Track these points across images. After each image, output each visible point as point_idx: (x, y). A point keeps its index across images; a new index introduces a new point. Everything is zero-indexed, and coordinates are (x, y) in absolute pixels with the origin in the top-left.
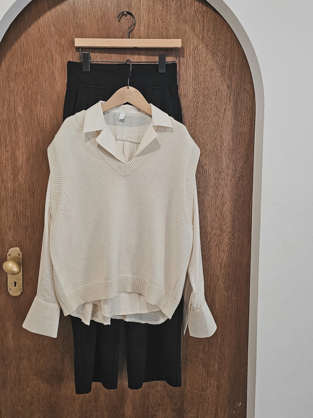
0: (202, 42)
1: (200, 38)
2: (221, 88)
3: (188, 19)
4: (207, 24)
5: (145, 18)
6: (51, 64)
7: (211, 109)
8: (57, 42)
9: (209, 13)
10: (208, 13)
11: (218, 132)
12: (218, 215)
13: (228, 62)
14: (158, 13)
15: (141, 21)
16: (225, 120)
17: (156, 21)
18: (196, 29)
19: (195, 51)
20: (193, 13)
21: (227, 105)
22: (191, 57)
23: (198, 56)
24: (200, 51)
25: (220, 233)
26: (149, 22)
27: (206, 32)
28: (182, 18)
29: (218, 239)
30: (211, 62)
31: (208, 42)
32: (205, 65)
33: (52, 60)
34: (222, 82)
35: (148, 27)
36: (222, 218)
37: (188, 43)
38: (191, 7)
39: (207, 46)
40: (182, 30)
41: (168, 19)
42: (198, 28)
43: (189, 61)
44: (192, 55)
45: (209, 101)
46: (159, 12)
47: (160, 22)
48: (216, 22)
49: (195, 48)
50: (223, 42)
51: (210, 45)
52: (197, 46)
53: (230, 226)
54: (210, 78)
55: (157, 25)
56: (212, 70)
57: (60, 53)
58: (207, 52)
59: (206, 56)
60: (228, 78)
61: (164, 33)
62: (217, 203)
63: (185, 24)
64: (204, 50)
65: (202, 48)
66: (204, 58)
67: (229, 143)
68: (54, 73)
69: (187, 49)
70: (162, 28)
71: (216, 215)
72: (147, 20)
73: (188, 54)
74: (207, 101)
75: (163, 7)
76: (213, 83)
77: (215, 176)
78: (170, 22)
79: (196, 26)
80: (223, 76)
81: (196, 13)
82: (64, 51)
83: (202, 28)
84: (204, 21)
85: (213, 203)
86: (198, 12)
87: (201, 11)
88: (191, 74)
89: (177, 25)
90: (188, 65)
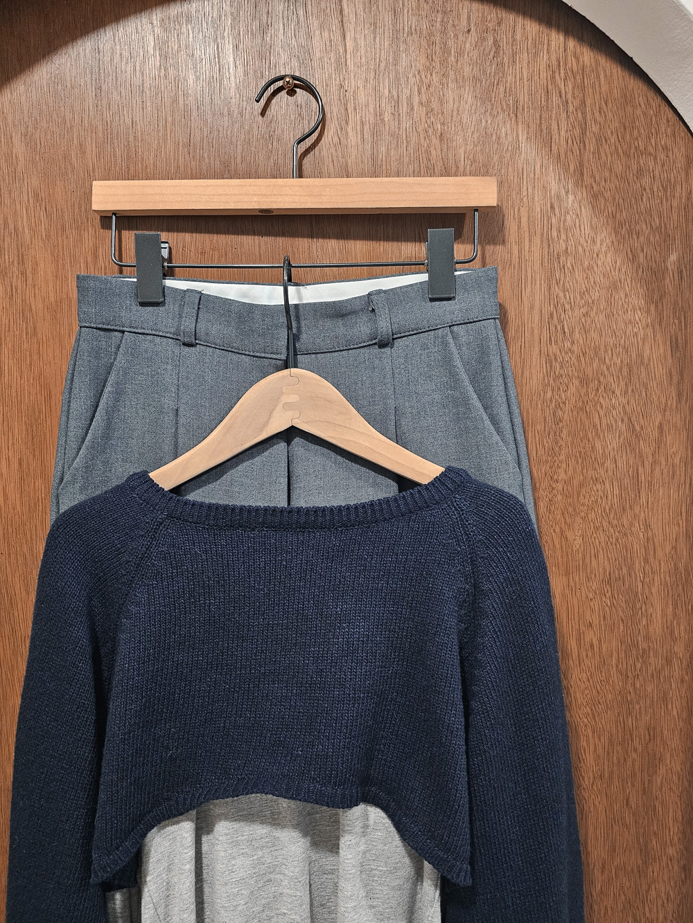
0: (576, 184)
1: (572, 168)
2: (648, 352)
3: (523, 98)
4: (597, 115)
5: (362, 98)
6: (17, 276)
7: (610, 427)
8: (36, 196)
9: (602, 76)
10: (598, 76)
11: (637, 509)
12: (633, 803)
13: (673, 257)
14: (412, 80)
15: (346, 109)
16: (663, 467)
17: (404, 108)
18: (555, 137)
19: (549, 218)
20: (543, 75)
21: (668, 413)
22: (537, 240)
23: (563, 237)
24: (568, 217)
25: (640, 862)
26: (379, 114)
27: (591, 146)
28: (502, 96)
29: (633, 886)
30: (609, 255)
31: (599, 184)
32: (590, 268)
33: (22, 261)
34: (649, 331)
35: (375, 133)
36: (647, 813)
37: (525, 188)
38: (536, 54)
39: (595, 196)
40: (503, 140)
41: (451, 100)
42: (563, 133)
43: (527, 254)
44: (538, 232)
45: (602, 400)
46: (414, 76)
47: (420, 112)
48: (629, 109)
49: (552, 207)
50: (658, 182)
51: (608, 195)
52: (559, 197)
53: (676, 839)
54: (607, 317)
55: (406, 123)
56: (614, 286)
57: (48, 236)
58: (595, 220)
59: (593, 234)
60: (674, 313)
61: (433, 152)
62: (629, 763)
63: (514, 118)
64: (586, 212)
65: (576, 205)
66: (582, 241)
67: (675, 548)
68: (31, 310)
69: (522, 209)
70: (427, 137)
71: (627, 802)
72: (371, 108)
73: (526, 229)
74: (596, 399)
75: (430, 58)
76: (618, 334)
77: (625, 666)
78: (458, 114)
79: (554, 126)
80: (657, 306)
81: (553, 78)
82: (63, 230)
83: (577, 132)
84: (583, 102)
85: (615, 761)
86: (562, 72)
87: (575, 69)
88: (537, 303)
89: (483, 121)
90: (526, 271)
